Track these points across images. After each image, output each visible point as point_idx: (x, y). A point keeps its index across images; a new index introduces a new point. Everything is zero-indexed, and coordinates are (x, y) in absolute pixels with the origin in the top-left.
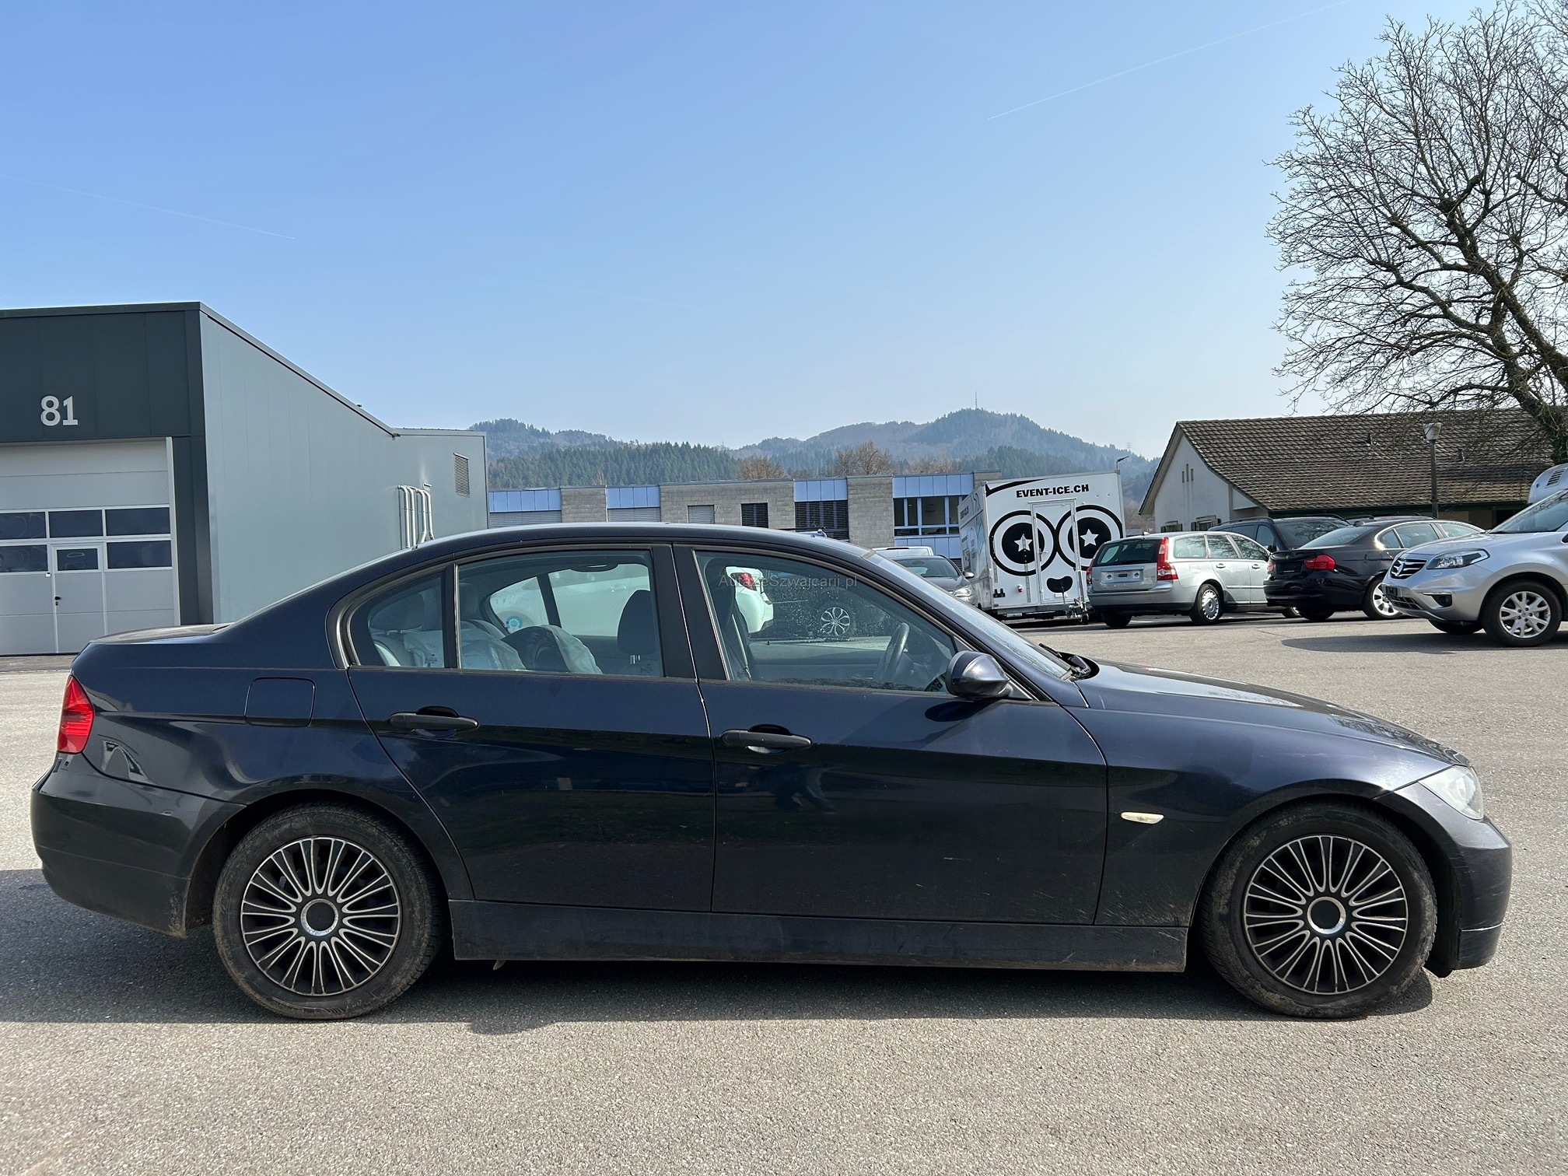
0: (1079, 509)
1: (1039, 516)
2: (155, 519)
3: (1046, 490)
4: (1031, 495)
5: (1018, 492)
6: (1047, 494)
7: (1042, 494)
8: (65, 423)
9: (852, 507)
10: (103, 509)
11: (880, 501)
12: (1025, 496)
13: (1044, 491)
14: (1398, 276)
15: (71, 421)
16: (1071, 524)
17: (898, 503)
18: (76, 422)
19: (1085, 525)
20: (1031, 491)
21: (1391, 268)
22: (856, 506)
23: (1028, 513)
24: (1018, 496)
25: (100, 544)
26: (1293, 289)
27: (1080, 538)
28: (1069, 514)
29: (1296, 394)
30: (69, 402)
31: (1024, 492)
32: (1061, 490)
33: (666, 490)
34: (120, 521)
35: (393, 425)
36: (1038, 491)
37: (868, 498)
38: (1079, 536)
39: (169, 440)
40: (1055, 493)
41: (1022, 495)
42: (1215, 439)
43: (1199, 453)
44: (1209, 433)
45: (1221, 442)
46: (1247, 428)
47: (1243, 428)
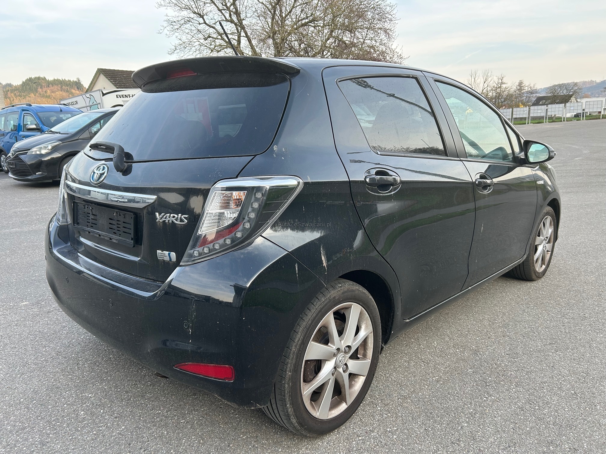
3: (129, 95)
4: (123, 97)
5: (117, 95)
6: (129, 97)
7: (127, 97)
13: (128, 96)
14: (204, 20)
20: (122, 95)
21: (202, 17)
24: (117, 97)
31: (119, 95)
36: (125, 95)
41: (119, 97)
42: (117, 78)
43: (113, 83)
44: (113, 75)
45: (120, 79)
46: (128, 74)
47: (126, 74)
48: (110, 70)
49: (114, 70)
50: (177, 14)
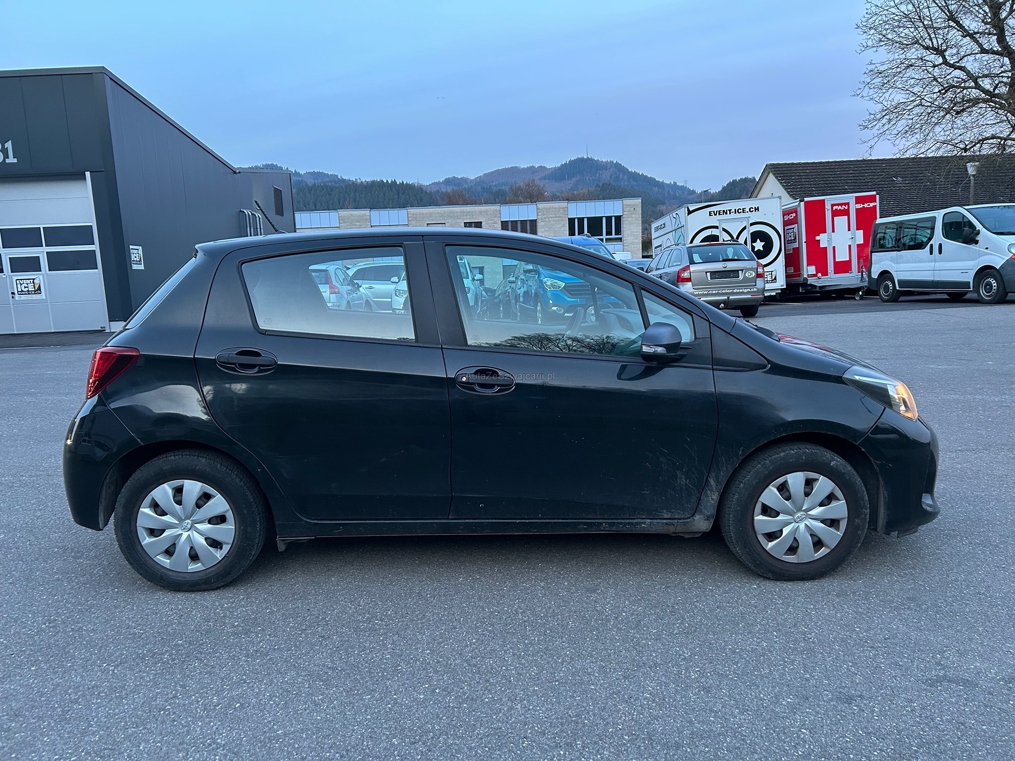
0: (752, 224)
1: (724, 230)
2: (81, 234)
3: (730, 210)
4: (719, 214)
6: (730, 213)
7: (726, 213)
8: (7, 161)
9: (540, 225)
10: (41, 227)
11: (559, 220)
12: (715, 215)
13: (728, 212)
14: (944, 57)
15: (11, 160)
16: (746, 235)
17: (571, 221)
18: (15, 161)
19: (756, 236)
21: (940, 52)
22: (543, 224)
23: (717, 227)
24: (710, 215)
25: (41, 252)
26: (872, 67)
27: (752, 245)
28: (745, 228)
29: (872, 143)
30: (9, 145)
31: (714, 212)
32: (740, 211)
33: (412, 212)
34: (56, 235)
35: (235, 165)
37: (551, 218)
38: (752, 243)
39: (88, 174)
40: (735, 213)
42: (793, 176)
43: (783, 186)
44: (789, 172)
45: (797, 178)
46: (814, 168)
47: (812, 168)
48: (786, 164)
49: (793, 164)
50: (891, 57)
